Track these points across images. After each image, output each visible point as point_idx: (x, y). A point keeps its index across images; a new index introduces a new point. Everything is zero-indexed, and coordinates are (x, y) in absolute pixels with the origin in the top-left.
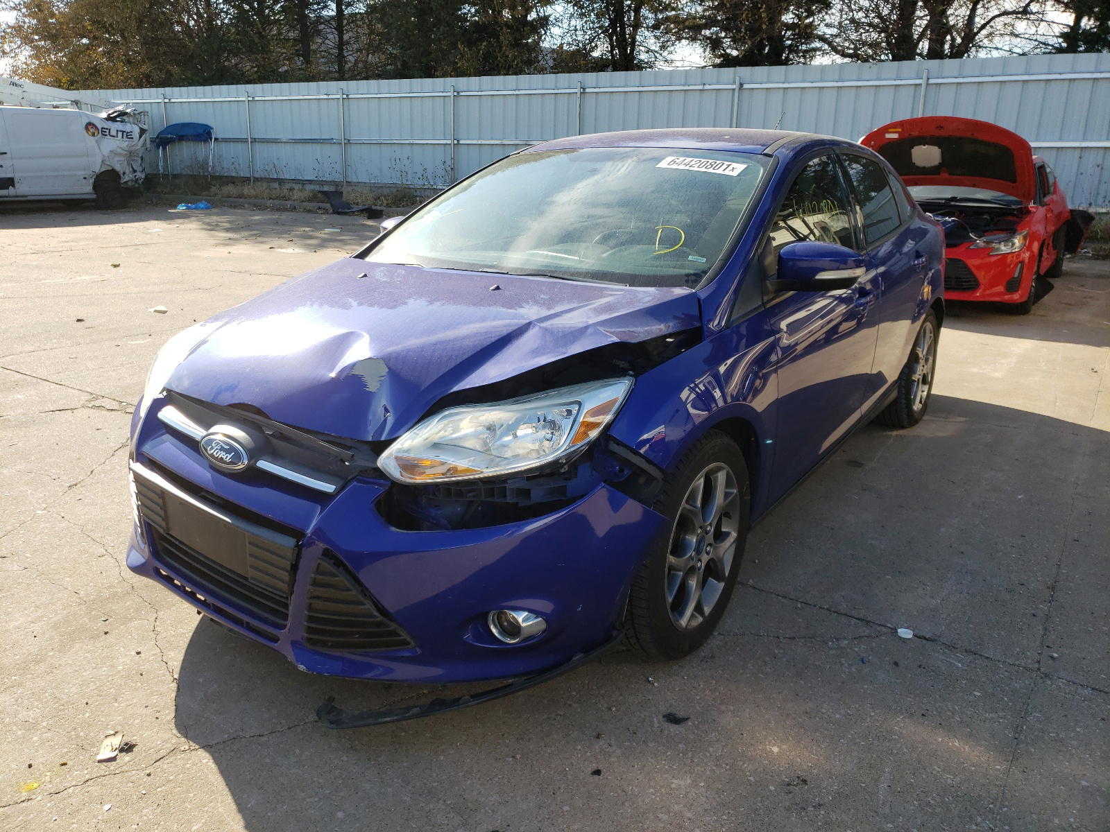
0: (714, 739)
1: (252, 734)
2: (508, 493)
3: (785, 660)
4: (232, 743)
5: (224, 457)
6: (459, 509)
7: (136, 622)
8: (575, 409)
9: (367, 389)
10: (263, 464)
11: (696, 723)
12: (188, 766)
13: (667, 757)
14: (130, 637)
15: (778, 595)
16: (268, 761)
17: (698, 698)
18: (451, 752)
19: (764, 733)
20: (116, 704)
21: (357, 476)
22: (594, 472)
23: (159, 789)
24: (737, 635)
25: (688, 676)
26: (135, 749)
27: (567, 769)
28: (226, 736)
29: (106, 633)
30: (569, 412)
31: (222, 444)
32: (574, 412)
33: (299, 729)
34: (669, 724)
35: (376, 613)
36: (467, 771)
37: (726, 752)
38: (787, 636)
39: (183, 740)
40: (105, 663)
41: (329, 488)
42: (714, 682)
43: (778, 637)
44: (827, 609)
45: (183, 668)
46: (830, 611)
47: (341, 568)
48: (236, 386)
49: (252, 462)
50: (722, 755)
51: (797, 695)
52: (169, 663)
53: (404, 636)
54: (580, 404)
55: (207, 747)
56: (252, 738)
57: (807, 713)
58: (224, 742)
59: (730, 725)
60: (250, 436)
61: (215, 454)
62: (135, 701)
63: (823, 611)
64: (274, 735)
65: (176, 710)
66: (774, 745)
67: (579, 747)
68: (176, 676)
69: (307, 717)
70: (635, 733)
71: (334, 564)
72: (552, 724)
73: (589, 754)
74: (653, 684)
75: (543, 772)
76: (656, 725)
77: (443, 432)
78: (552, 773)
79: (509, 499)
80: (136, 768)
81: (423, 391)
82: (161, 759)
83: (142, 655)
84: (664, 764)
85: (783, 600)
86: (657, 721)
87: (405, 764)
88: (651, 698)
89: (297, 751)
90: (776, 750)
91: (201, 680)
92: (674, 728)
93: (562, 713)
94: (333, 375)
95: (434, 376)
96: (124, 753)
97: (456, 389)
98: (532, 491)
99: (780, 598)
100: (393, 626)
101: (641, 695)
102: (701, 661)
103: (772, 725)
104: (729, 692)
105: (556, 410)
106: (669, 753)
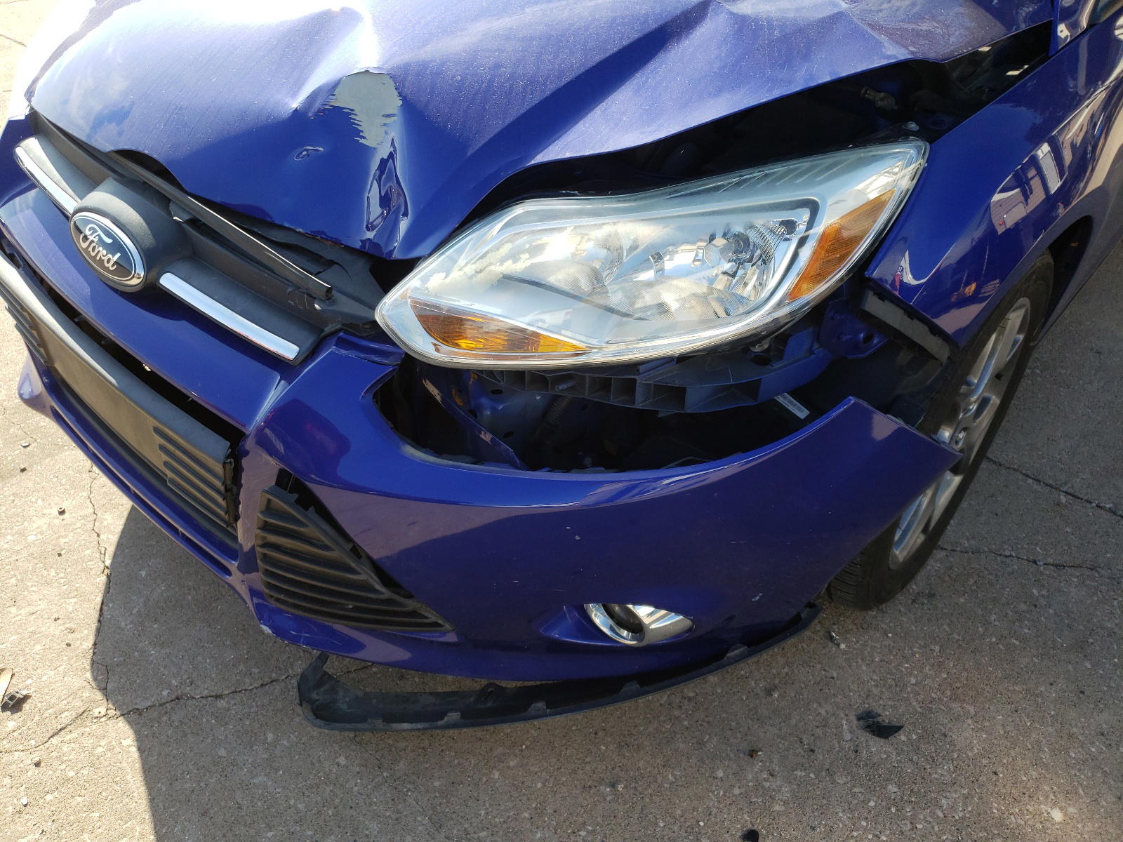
0: (948, 779)
1: (206, 693)
2: (639, 391)
3: (1051, 611)
4: (173, 709)
5: (105, 259)
6: (538, 398)
7: (68, 453)
8: (803, 216)
9: (362, 141)
10: (170, 282)
11: (914, 737)
12: (100, 750)
13: (870, 812)
14: (55, 480)
15: (1027, 476)
16: (222, 752)
17: (913, 681)
18: (512, 764)
19: (1035, 774)
20: (13, 610)
21: (339, 330)
22: (816, 346)
23: (49, 797)
24: (967, 552)
25: (895, 634)
26: (26, 706)
27: (701, 824)
28: (165, 693)
29: (23, 470)
30: (790, 226)
31: (100, 232)
32: (801, 228)
33: (277, 688)
34: (869, 736)
35: (379, 587)
36: (536, 808)
37: (971, 812)
38: (1051, 561)
39: (98, 695)
40: (11, 529)
41: (287, 350)
42: (937, 648)
43: (1035, 562)
44: (1110, 510)
45: (120, 546)
46: (1115, 513)
47: (312, 509)
48: (129, 112)
49: (153, 273)
50: (963, 818)
51: (1082, 692)
52: (102, 536)
53: (432, 617)
54: (814, 207)
55: (131, 714)
56: (204, 701)
57: (1103, 734)
58: (160, 705)
59: (972, 749)
60: (147, 223)
61: (90, 249)
62: (42, 606)
63: (1102, 512)
64: (238, 696)
65: (98, 630)
66: (1055, 805)
67: (720, 774)
68: (108, 563)
69: (292, 665)
70: (812, 751)
71: (297, 502)
72: (676, 718)
73: (737, 791)
74: (838, 645)
75: (662, 825)
76: (848, 736)
77: (510, 262)
78: (676, 828)
79: (640, 402)
80: (21, 748)
81: (473, 155)
82: (61, 730)
83: (66, 516)
84: (865, 829)
85: (1036, 487)
86: (848, 727)
87: (437, 784)
88: (835, 675)
89: (270, 736)
90: (1057, 815)
91: (143, 573)
92: (875, 746)
93: (692, 695)
94: (295, 104)
95: (496, 125)
96: (9, 713)
97: (540, 158)
98: (689, 391)
99: (1030, 481)
100: (411, 604)
101: (819, 666)
102: (914, 601)
103: (1045, 756)
104: (964, 674)
105: (760, 220)
106: (872, 804)
